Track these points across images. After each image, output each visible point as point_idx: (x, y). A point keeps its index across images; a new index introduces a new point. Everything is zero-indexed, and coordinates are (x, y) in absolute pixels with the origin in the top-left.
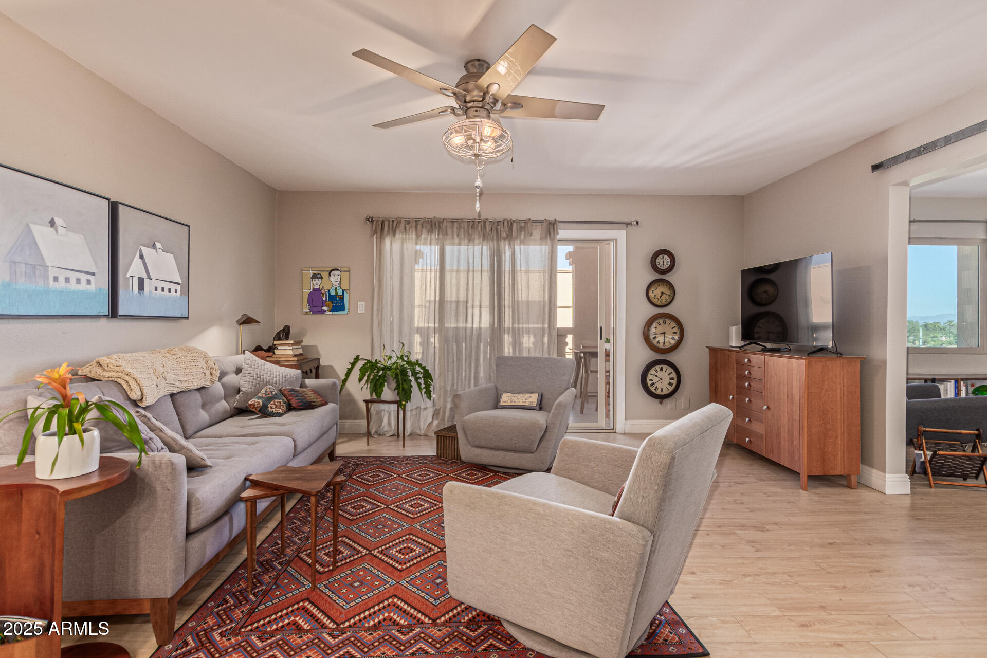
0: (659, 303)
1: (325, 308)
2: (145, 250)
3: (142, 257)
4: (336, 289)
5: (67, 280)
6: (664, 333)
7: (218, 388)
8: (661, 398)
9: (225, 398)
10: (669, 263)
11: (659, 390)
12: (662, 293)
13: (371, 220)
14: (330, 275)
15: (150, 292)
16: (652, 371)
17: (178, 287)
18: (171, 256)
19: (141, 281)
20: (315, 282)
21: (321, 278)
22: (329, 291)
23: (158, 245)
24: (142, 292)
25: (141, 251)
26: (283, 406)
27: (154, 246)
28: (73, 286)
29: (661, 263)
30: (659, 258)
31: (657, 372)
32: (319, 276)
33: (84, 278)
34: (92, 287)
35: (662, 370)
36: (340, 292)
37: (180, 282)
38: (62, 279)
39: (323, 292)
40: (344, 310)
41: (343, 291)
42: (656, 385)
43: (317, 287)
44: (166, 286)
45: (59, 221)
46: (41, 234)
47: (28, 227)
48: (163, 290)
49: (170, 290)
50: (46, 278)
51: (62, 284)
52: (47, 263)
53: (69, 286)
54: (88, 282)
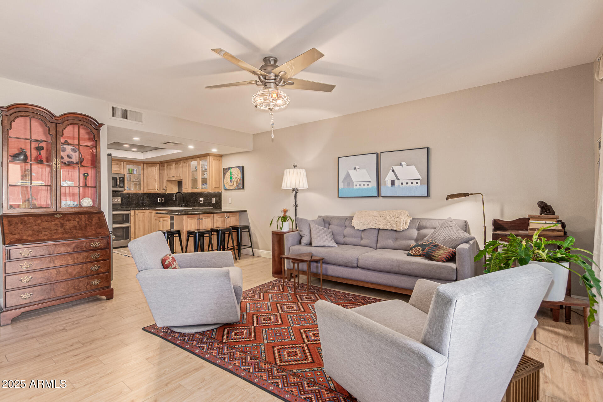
2: (395, 168)
3: (393, 171)
5: (360, 185)
15: (399, 186)
17: (419, 181)
18: (413, 167)
19: (393, 182)
23: (403, 163)
24: (393, 186)
25: (393, 168)
27: (401, 164)
28: (362, 187)
33: (366, 184)
34: (370, 186)
37: (420, 178)
44: (409, 182)
45: (357, 167)
46: (352, 173)
47: (348, 171)
48: (407, 183)
49: (412, 183)
50: (353, 185)
51: (358, 186)
52: (353, 181)
53: (360, 187)
54: (368, 185)
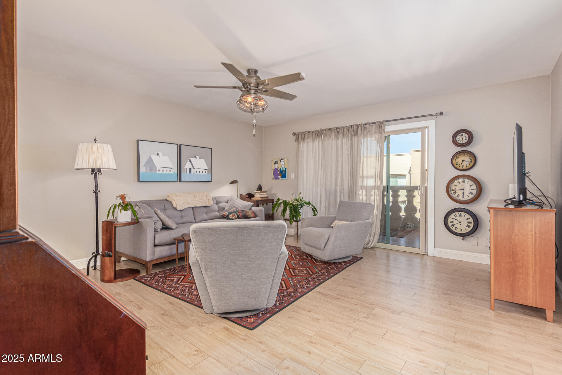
0: (461, 168)
1: (279, 177)
2: (192, 159)
3: (190, 161)
4: (283, 168)
5: (163, 171)
6: (463, 189)
7: (216, 207)
8: (464, 236)
9: (218, 211)
10: (467, 139)
11: (459, 230)
12: (463, 160)
13: (294, 134)
14: (281, 162)
15: (194, 173)
16: (452, 216)
17: (206, 171)
18: (203, 160)
19: (190, 170)
20: (276, 165)
21: (278, 163)
22: (280, 169)
23: (197, 157)
24: (190, 173)
25: (190, 159)
26: (236, 216)
27: (195, 157)
28: (165, 172)
29: (461, 139)
30: (459, 136)
31: (456, 216)
32: (277, 162)
33: (168, 170)
34: (172, 172)
35: (460, 215)
36: (284, 170)
37: (207, 169)
38: (161, 171)
39: (278, 169)
40: (286, 177)
41: (285, 168)
42: (456, 226)
43: (276, 167)
44: (201, 171)
45: (160, 153)
46: (154, 158)
47: (150, 156)
48: (199, 172)
49: (202, 172)
50: (156, 170)
51: (161, 172)
52: (156, 166)
53: (163, 172)
54: (170, 171)
